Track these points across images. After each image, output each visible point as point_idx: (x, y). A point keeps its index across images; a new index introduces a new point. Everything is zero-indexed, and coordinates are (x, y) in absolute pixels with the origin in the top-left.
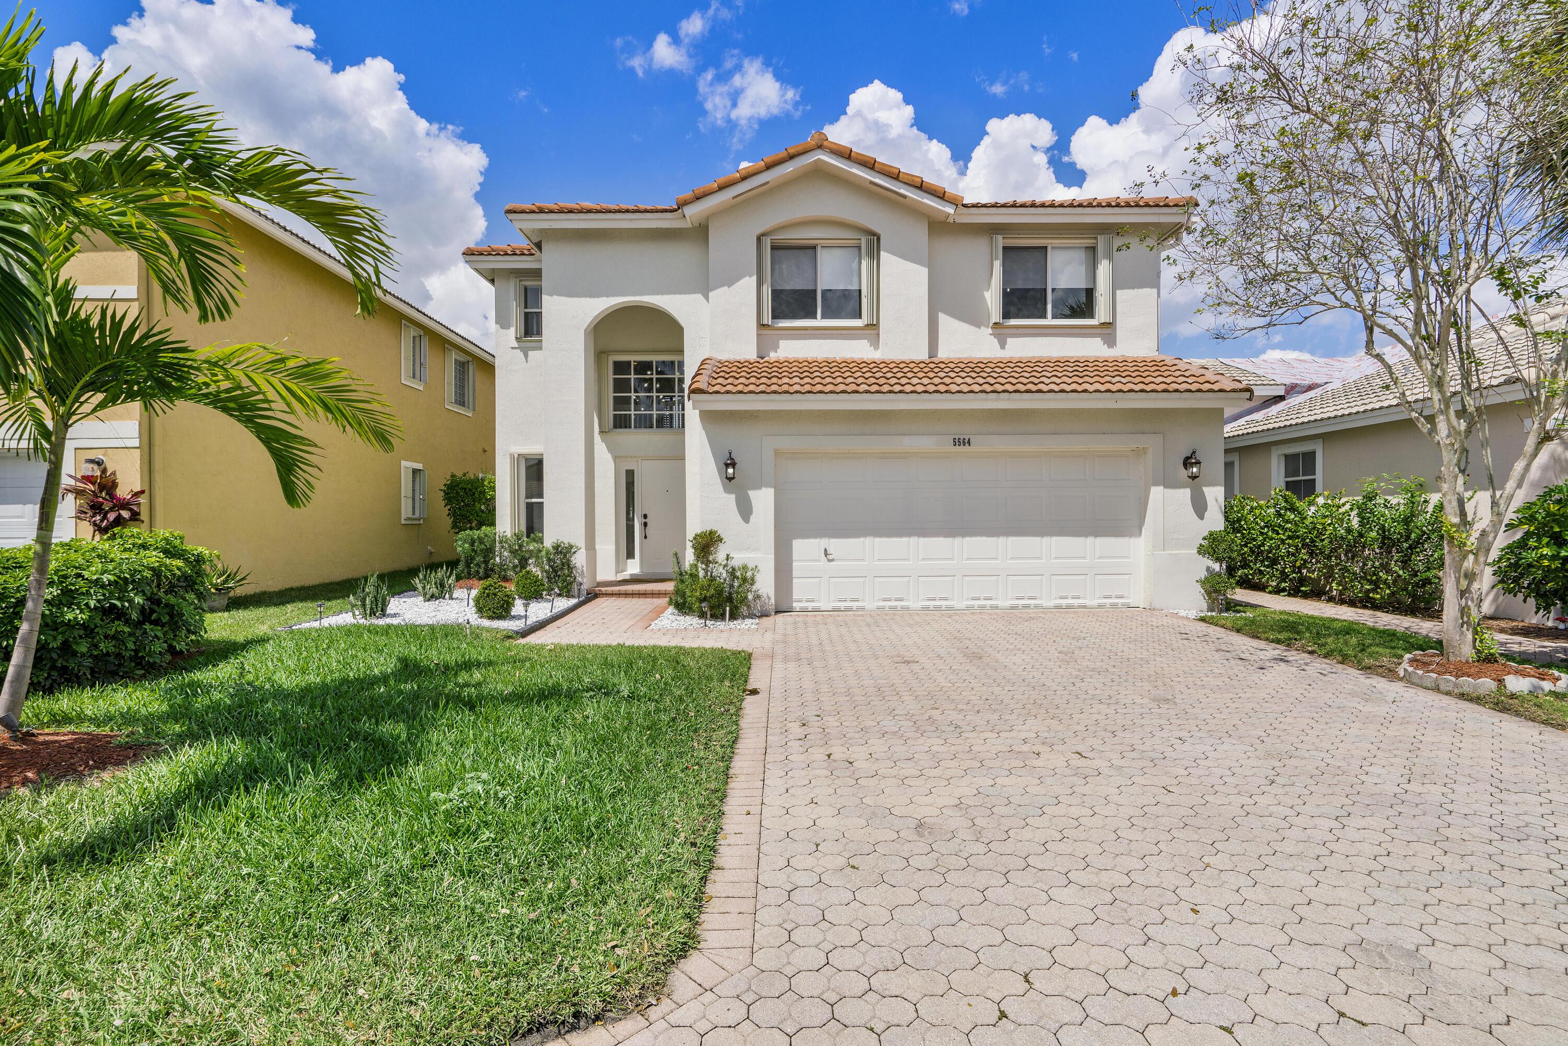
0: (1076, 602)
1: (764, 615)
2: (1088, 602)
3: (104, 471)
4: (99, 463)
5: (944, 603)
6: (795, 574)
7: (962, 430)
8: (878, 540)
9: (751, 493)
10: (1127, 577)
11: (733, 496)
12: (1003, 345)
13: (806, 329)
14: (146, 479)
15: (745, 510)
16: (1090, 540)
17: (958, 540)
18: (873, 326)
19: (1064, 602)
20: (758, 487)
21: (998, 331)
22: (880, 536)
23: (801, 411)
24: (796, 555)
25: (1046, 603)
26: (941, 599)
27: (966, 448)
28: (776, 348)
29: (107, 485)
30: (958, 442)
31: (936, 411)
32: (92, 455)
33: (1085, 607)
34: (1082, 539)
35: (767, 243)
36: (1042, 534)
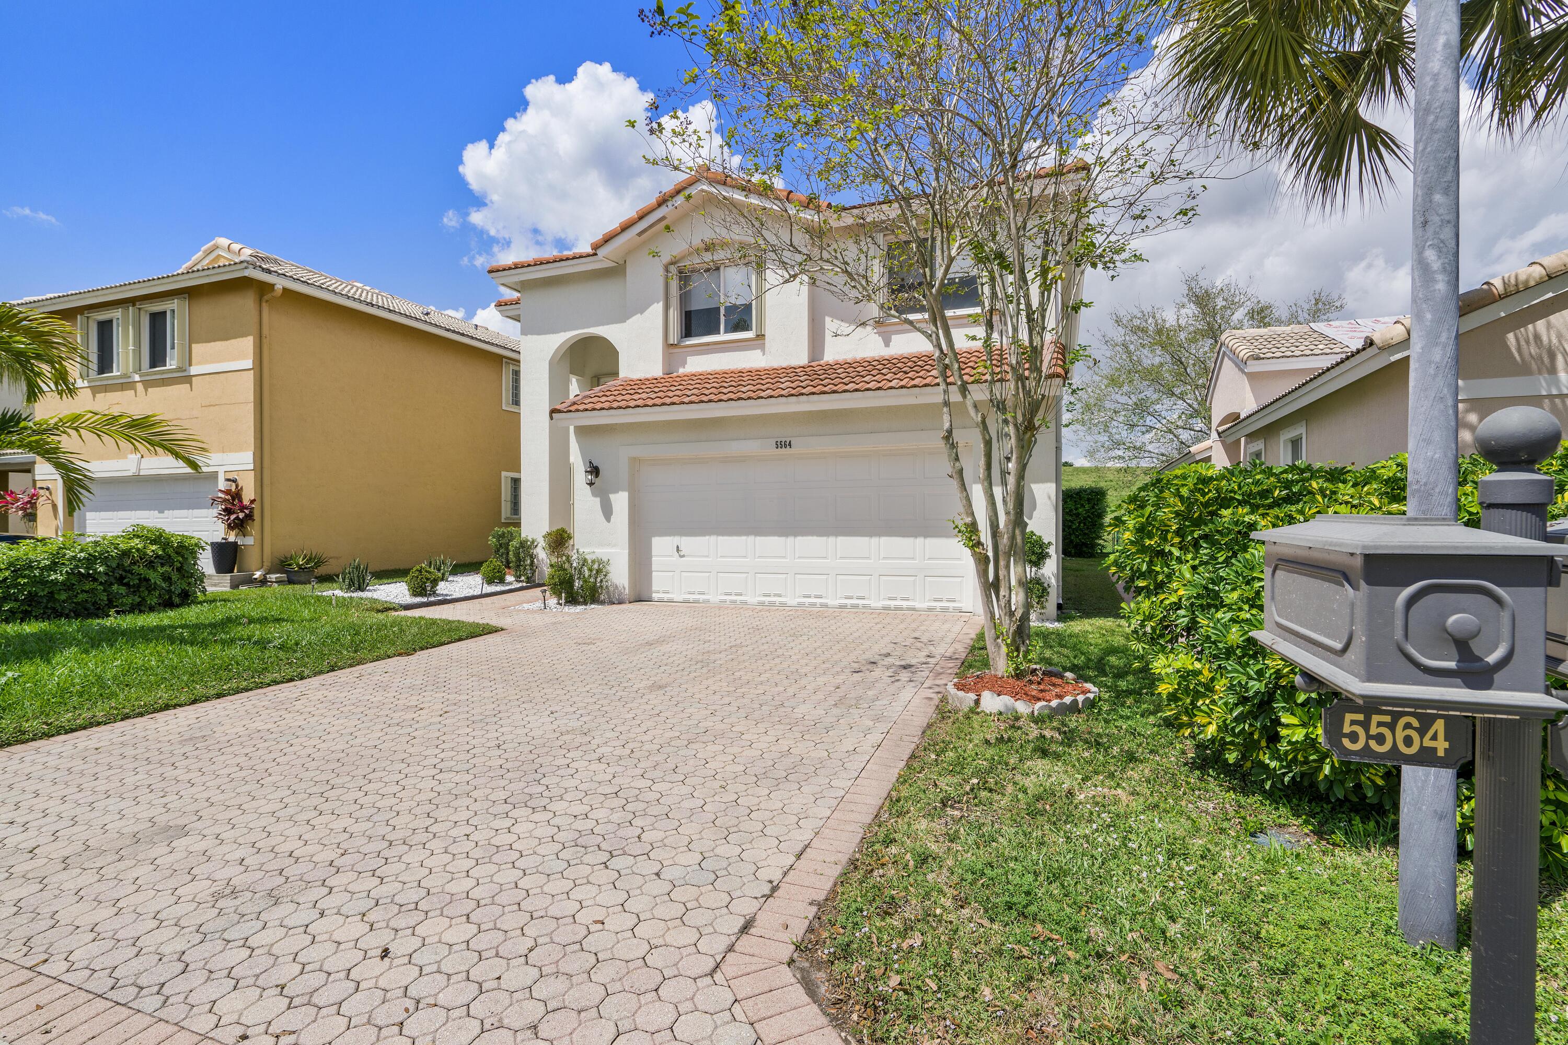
0: (905, 604)
1: (621, 602)
2: (918, 605)
3: (237, 486)
4: (234, 481)
5: (777, 599)
6: (654, 567)
7: (783, 434)
8: (720, 538)
9: (612, 496)
10: (959, 579)
11: (598, 499)
12: (887, 343)
13: (708, 344)
14: (259, 491)
15: (607, 511)
16: (920, 541)
17: (791, 539)
18: (760, 336)
19: (892, 603)
20: (616, 491)
21: (882, 329)
22: (723, 534)
23: (649, 423)
24: (655, 551)
25: (874, 604)
26: (775, 595)
27: (787, 451)
28: (684, 364)
29: (236, 495)
30: (781, 445)
31: (761, 416)
32: (231, 476)
33: (914, 609)
34: (911, 540)
35: (673, 269)
36: (871, 534)
